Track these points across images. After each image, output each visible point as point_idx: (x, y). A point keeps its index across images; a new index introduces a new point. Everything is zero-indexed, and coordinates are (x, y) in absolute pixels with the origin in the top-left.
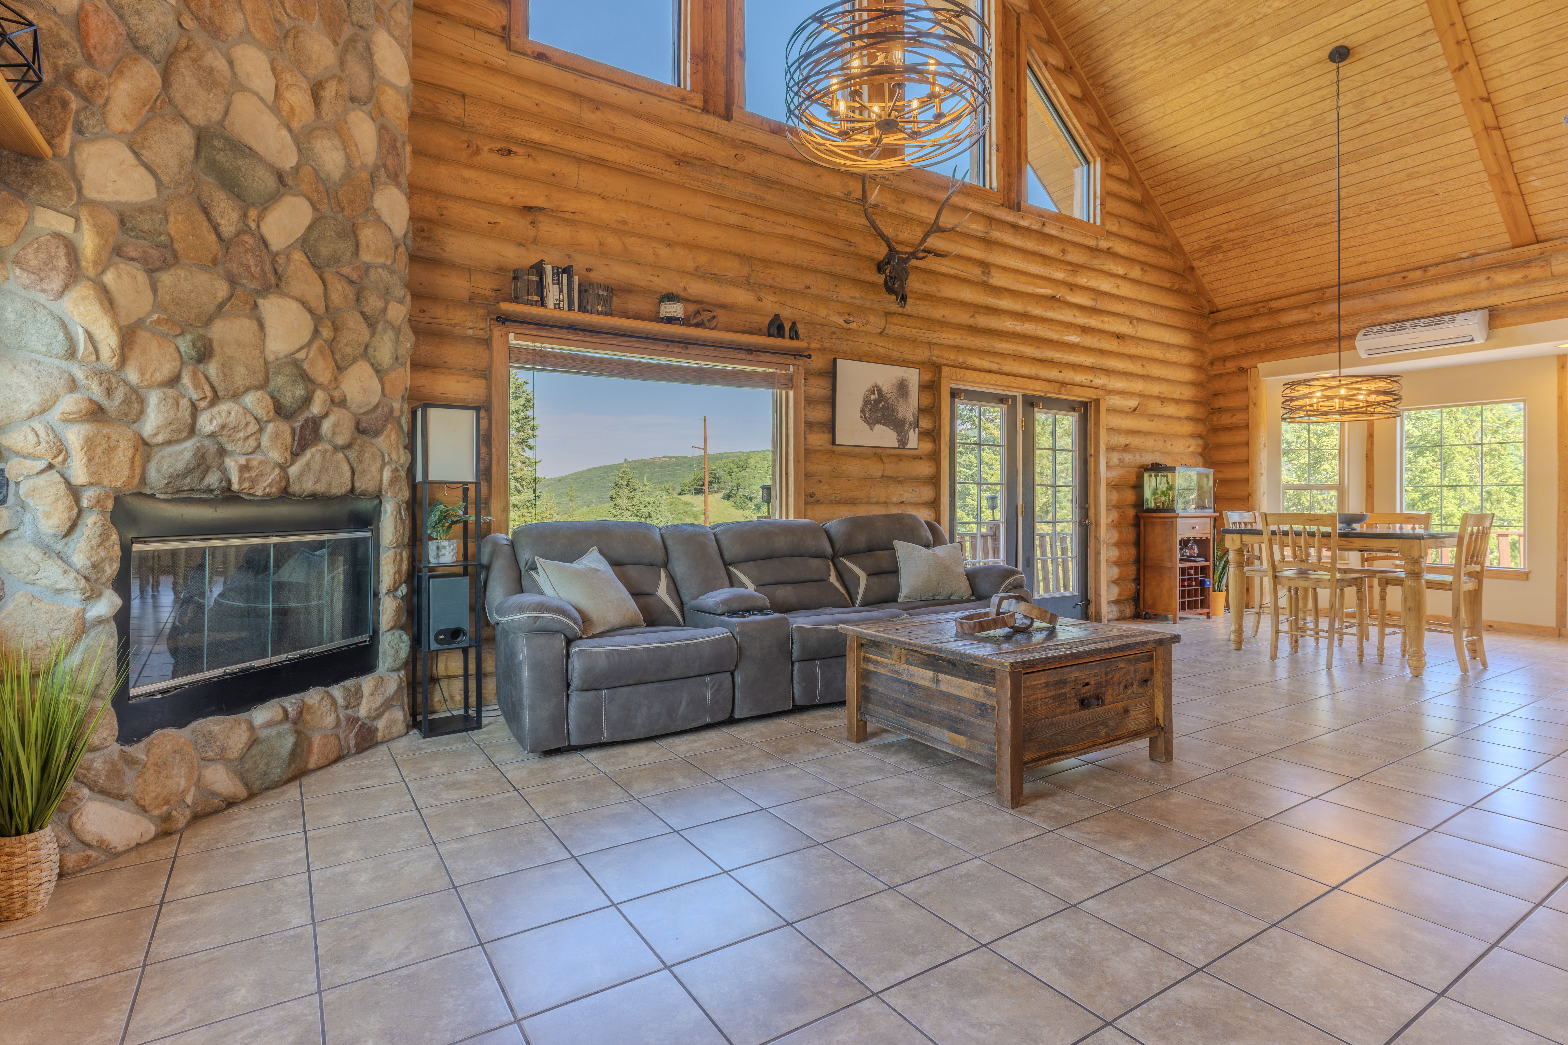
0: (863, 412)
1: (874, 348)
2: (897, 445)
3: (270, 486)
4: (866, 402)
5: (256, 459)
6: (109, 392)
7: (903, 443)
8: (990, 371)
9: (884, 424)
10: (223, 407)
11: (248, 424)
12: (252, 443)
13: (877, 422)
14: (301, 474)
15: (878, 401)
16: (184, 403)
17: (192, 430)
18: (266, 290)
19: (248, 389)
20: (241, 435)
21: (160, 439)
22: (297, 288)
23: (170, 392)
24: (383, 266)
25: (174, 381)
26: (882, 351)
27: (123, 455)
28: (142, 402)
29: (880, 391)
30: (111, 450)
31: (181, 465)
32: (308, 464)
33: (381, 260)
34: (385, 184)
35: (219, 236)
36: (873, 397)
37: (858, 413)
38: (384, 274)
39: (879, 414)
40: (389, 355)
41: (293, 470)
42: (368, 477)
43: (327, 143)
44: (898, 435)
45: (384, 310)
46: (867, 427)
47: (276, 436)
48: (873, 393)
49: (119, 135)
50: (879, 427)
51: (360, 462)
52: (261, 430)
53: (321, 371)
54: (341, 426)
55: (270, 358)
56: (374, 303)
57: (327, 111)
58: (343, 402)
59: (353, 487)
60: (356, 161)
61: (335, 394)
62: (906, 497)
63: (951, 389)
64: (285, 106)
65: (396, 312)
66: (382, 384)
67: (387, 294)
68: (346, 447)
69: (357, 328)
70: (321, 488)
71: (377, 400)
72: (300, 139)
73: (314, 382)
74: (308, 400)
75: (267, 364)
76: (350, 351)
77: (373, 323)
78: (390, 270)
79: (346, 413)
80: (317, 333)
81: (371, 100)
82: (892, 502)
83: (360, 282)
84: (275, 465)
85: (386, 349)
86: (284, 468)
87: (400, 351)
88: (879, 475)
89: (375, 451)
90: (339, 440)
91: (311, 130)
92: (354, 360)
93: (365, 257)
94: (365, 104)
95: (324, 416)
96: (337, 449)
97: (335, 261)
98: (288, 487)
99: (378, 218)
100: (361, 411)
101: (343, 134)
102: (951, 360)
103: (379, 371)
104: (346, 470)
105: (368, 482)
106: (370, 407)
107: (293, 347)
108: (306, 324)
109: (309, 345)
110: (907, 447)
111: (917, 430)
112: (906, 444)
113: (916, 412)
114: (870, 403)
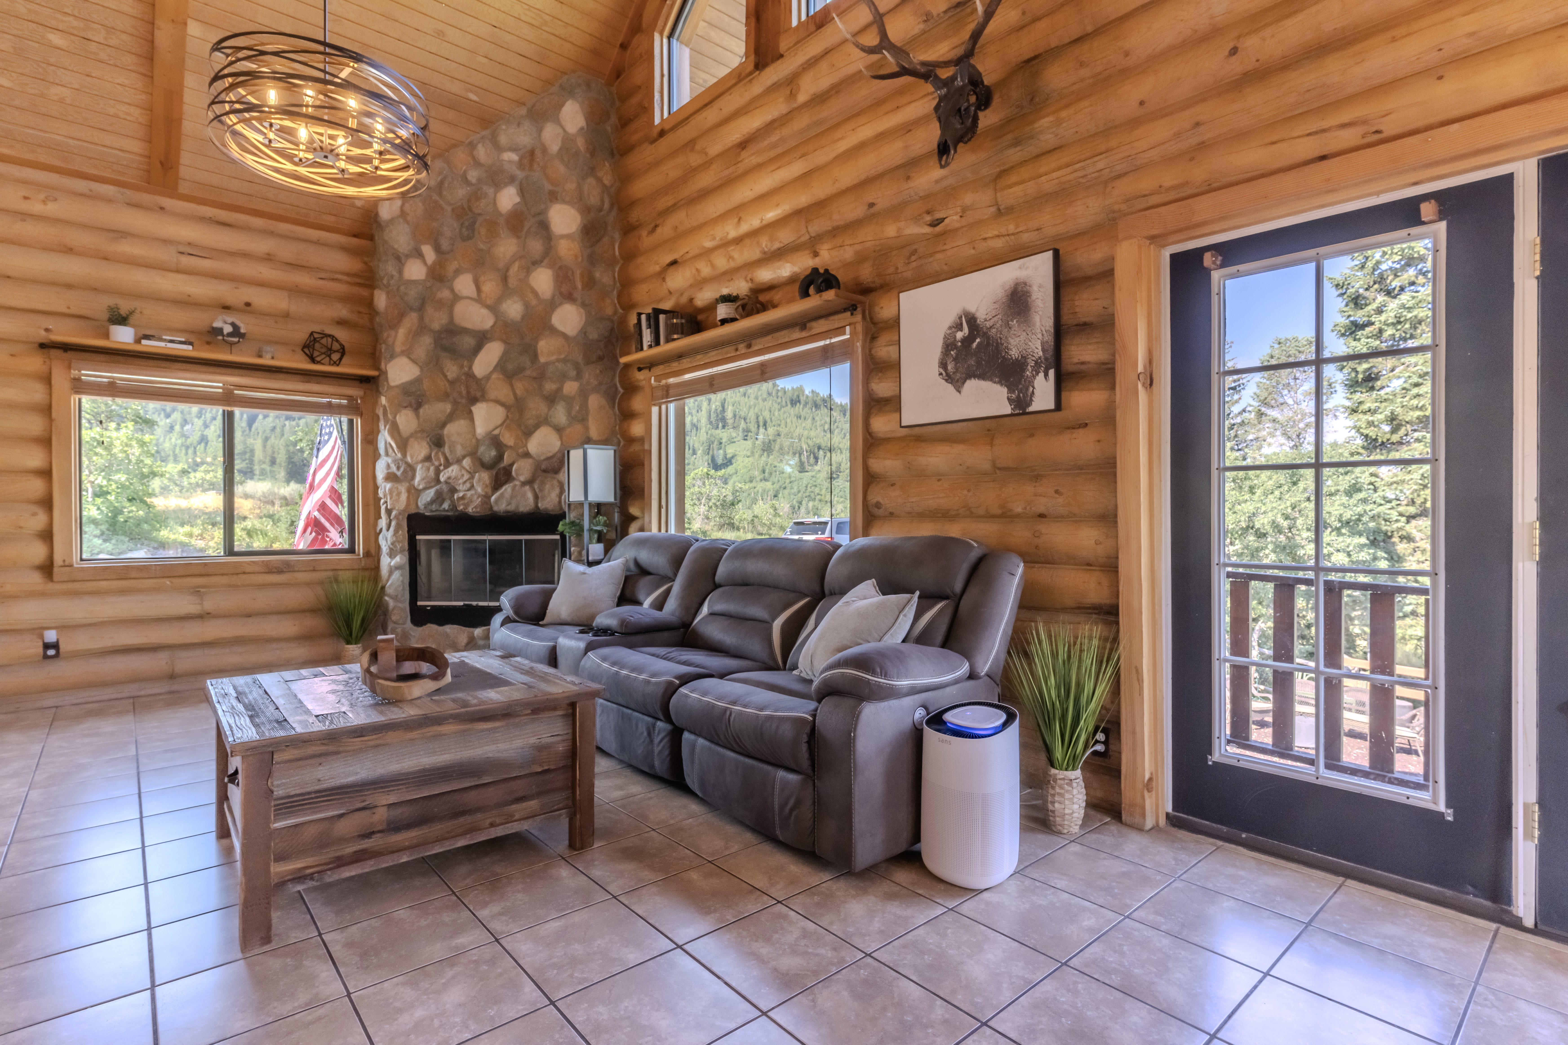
0: (943, 365)
1: (982, 246)
2: (1007, 410)
3: (476, 507)
4: (949, 346)
5: (469, 494)
6: (398, 468)
7: (1021, 404)
9: (982, 377)
10: (450, 469)
11: (463, 475)
12: (468, 485)
13: (970, 375)
14: (497, 501)
15: (968, 341)
16: (432, 468)
17: (438, 481)
18: (474, 400)
19: (464, 457)
20: (461, 481)
21: (421, 487)
22: (492, 394)
23: (426, 464)
24: (558, 360)
25: (428, 459)
26: (998, 244)
27: (404, 497)
28: (414, 470)
29: (972, 320)
30: (399, 494)
31: (429, 499)
32: (502, 494)
33: (554, 358)
34: (561, 304)
35: (448, 381)
36: (959, 335)
37: (935, 368)
38: (560, 365)
39: (972, 362)
40: (565, 418)
41: (493, 498)
42: (549, 499)
43: (509, 302)
44: (1011, 390)
45: (560, 389)
46: (950, 388)
47: (479, 480)
48: (959, 327)
49: (403, 353)
50: (972, 385)
51: (541, 490)
52: (472, 477)
53: (508, 439)
54: (522, 470)
55: (479, 437)
56: (550, 387)
57: (513, 282)
58: (527, 455)
59: (537, 506)
60: (534, 302)
61: (521, 451)
62: (1042, 504)
63: (1173, 256)
64: (483, 295)
65: (571, 387)
66: (561, 438)
67: (563, 377)
68: (530, 482)
69: (536, 407)
70: (511, 508)
71: (556, 449)
72: (493, 309)
73: (506, 446)
74: (500, 457)
75: (478, 441)
76: (531, 422)
77: (552, 399)
78: (565, 361)
79: (530, 461)
80: (507, 416)
81: (548, 256)
82: (1018, 516)
83: (541, 377)
84: (479, 496)
85: (560, 415)
86: (487, 497)
87: (573, 413)
88: (987, 466)
89: (555, 483)
90: (522, 478)
91: (500, 300)
92: (537, 427)
93: (542, 360)
94: (541, 262)
95: (512, 465)
96: (524, 484)
97: (521, 370)
98: (491, 508)
99: (553, 331)
100: (542, 458)
101: (524, 290)
102: (1169, 189)
103: (559, 430)
104: (530, 496)
105: (548, 503)
106: (550, 454)
107: (491, 427)
108: (498, 414)
109: (502, 425)
110: (1031, 409)
111: (1052, 373)
112: (1029, 404)
113: (1050, 339)
114: (956, 347)
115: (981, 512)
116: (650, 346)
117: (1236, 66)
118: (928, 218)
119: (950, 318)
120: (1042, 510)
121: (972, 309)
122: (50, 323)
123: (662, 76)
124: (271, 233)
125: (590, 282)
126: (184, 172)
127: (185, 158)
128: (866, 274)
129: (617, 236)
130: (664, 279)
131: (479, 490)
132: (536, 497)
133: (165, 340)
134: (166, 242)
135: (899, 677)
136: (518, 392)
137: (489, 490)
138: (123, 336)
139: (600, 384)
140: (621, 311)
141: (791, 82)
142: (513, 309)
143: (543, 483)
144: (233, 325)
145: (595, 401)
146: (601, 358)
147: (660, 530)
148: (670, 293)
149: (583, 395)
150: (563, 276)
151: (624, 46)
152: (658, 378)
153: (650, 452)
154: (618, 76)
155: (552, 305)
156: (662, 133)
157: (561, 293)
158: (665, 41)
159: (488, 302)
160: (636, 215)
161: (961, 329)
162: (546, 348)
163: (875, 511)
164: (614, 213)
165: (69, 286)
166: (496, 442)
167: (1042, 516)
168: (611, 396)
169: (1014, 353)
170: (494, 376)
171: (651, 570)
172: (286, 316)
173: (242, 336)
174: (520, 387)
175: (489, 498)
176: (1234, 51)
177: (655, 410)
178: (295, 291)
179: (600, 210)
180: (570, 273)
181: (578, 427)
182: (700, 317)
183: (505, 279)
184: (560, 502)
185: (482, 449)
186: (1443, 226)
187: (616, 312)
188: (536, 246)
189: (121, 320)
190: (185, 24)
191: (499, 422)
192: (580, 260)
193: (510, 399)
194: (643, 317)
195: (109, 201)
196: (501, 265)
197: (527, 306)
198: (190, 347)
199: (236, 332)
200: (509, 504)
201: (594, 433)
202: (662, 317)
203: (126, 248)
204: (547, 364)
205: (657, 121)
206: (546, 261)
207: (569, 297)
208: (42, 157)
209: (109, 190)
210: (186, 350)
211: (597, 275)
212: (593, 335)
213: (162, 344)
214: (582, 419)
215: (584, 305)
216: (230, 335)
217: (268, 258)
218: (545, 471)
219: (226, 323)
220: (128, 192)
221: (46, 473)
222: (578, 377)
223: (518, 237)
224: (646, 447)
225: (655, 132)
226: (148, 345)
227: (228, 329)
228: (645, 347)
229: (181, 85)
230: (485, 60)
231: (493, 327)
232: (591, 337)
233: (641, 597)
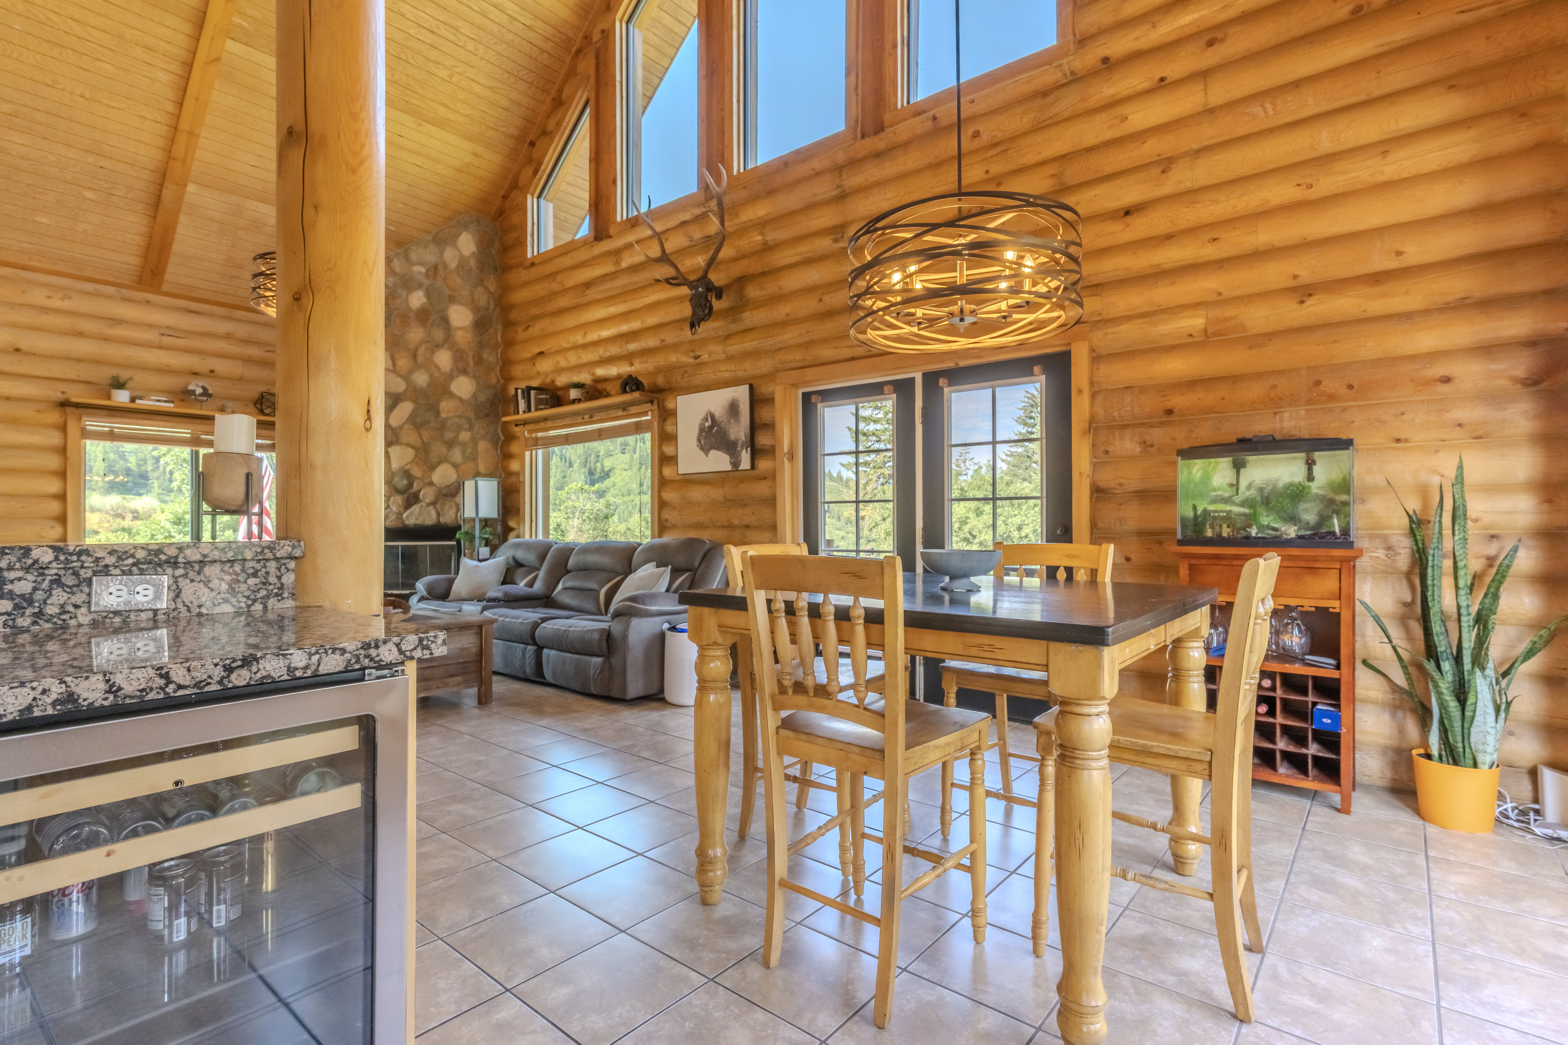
0: (699, 440)
1: (719, 375)
2: (729, 468)
3: (391, 521)
4: (702, 430)
7: (736, 464)
8: (853, 359)
9: (718, 449)
12: (385, 505)
13: (712, 448)
14: (407, 517)
15: (711, 428)
18: (390, 444)
22: (404, 440)
24: (456, 416)
26: (727, 375)
29: (713, 417)
32: (412, 512)
33: (452, 414)
34: (457, 376)
36: (707, 424)
38: (456, 420)
39: (713, 440)
40: (460, 458)
41: (405, 515)
42: (448, 516)
43: (418, 374)
44: (731, 458)
45: (457, 437)
46: (702, 454)
47: (394, 502)
48: (707, 420)
50: (713, 452)
51: (442, 509)
52: (389, 500)
53: (417, 472)
54: (427, 495)
55: (394, 470)
56: (448, 435)
57: (420, 359)
58: (431, 484)
59: (439, 521)
60: (437, 374)
61: (426, 481)
62: (747, 520)
63: (803, 394)
64: (398, 368)
65: (465, 436)
66: (457, 472)
67: (459, 428)
68: (433, 503)
69: (438, 449)
70: (419, 522)
71: (454, 480)
72: (406, 378)
73: (415, 477)
74: (411, 485)
75: (393, 473)
76: (435, 460)
77: (450, 444)
78: (460, 417)
79: (433, 488)
80: (416, 456)
81: (448, 341)
82: (736, 526)
83: (442, 427)
84: (394, 513)
85: (457, 455)
86: (400, 514)
87: (467, 454)
88: (722, 499)
89: (453, 504)
90: (428, 501)
91: (411, 372)
92: (439, 463)
93: (443, 415)
94: (443, 345)
95: (419, 491)
96: (429, 505)
97: (426, 422)
98: (403, 522)
99: (452, 395)
100: (443, 486)
101: (429, 365)
102: (798, 361)
103: (456, 466)
104: (433, 513)
105: (448, 518)
106: (449, 484)
107: (403, 464)
108: (410, 453)
109: (412, 462)
110: (740, 468)
111: (749, 449)
112: (739, 466)
113: (748, 431)
114: (705, 431)
115: (719, 524)
116: (524, 412)
117: (821, 307)
118: (692, 354)
119: (702, 415)
120: (747, 523)
121: (713, 410)
122: (65, 387)
123: (533, 224)
124: (230, 319)
125: (479, 361)
126: (168, 276)
127: (170, 268)
128: (660, 381)
129: (499, 327)
130: (534, 364)
131: (394, 509)
132: (438, 514)
133: (153, 400)
134: (151, 326)
135: (651, 605)
136: (424, 438)
137: (402, 509)
138: (122, 397)
139: (487, 433)
140: (502, 381)
141: (617, 253)
142: (421, 379)
143: (443, 504)
144: (204, 388)
145: (483, 446)
146: (487, 415)
147: (531, 537)
148: (539, 374)
149: (474, 441)
150: (459, 356)
151: (505, 197)
152: (530, 432)
153: (524, 482)
154: (500, 215)
155: (451, 377)
156: (533, 265)
157: (457, 369)
158: (535, 200)
159: (402, 373)
160: (514, 315)
161: (707, 421)
162: (446, 407)
163: (665, 524)
164: (497, 311)
165: (79, 360)
166: (407, 474)
167: (747, 526)
168: (495, 442)
169: (732, 437)
170: (406, 426)
171: (525, 563)
172: (241, 379)
173: (210, 396)
174: (426, 435)
175: (402, 515)
176: (820, 300)
177: (527, 454)
178: (249, 361)
179: (487, 309)
180: (464, 355)
181: (470, 465)
182: (559, 393)
183: (415, 356)
184: (456, 518)
185: (396, 479)
186: (894, 396)
187: (498, 382)
188: (439, 334)
189: (119, 385)
190: (186, 185)
191: (410, 460)
192: (472, 345)
193: (419, 444)
194: (519, 391)
195: (109, 297)
196: (412, 347)
197: (431, 377)
198: (172, 405)
199: (206, 393)
200: (417, 519)
201: (482, 468)
202: (533, 392)
203: (121, 332)
204: (447, 419)
205: (529, 255)
206: (446, 345)
207: (464, 372)
208: (61, 268)
209: (110, 290)
210: (169, 406)
211: (485, 356)
212: (482, 398)
213: (151, 403)
214: (474, 458)
215: (475, 377)
216: (201, 395)
217: (227, 337)
218: (444, 495)
219: (197, 386)
220: (124, 291)
221: (62, 497)
222: (471, 428)
223: (425, 327)
224: (521, 479)
225: (528, 263)
226: (140, 403)
227: (199, 391)
228: (521, 412)
229: (176, 222)
230: (402, 206)
231: (405, 391)
232: (480, 400)
233: (518, 582)
